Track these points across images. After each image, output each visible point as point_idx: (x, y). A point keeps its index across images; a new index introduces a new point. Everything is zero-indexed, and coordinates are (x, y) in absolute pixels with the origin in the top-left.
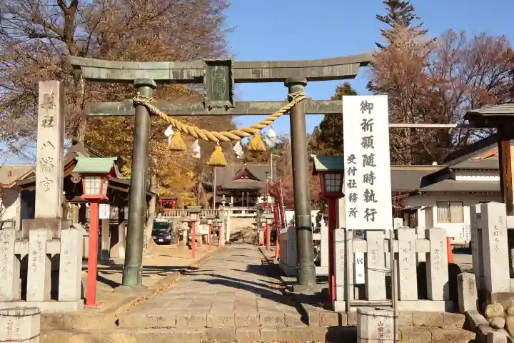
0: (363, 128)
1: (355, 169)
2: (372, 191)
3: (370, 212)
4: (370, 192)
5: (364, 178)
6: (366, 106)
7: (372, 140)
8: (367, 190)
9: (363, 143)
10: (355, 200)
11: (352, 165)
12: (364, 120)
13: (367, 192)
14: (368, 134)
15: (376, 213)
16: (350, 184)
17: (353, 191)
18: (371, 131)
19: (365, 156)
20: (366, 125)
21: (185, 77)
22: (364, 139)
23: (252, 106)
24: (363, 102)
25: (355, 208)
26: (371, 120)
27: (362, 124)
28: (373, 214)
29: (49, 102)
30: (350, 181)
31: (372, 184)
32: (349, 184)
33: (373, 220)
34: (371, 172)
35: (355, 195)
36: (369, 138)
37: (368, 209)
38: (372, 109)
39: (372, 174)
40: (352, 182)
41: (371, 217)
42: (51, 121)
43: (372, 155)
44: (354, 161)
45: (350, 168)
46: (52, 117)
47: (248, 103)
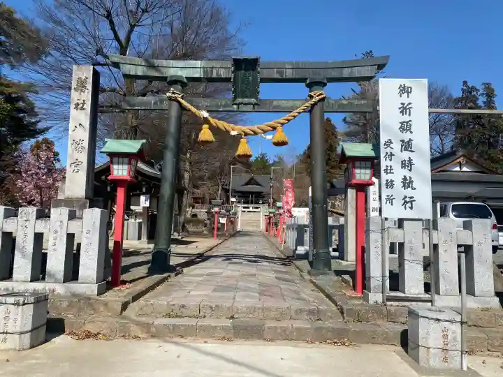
0: (401, 112)
1: (392, 155)
2: (410, 178)
3: (408, 200)
4: (408, 178)
5: (402, 164)
6: (404, 90)
7: (411, 125)
8: (405, 176)
9: (401, 128)
10: (392, 186)
11: (389, 150)
12: (402, 104)
13: (405, 178)
14: (406, 118)
15: (414, 201)
16: (387, 169)
17: (389, 177)
18: (409, 115)
19: (403, 141)
20: (404, 109)
21: (214, 75)
22: (402, 123)
23: (275, 103)
24: (401, 85)
25: (392, 196)
26: (410, 104)
27: (400, 108)
28: (411, 202)
29: (82, 85)
30: (387, 166)
31: (410, 170)
32: (386, 171)
33: (411, 208)
34: (410, 158)
35: (392, 181)
36: (407, 122)
37: (406, 197)
38: (410, 92)
39: (410, 160)
40: (389, 168)
41: (409, 205)
42: (83, 104)
43: (410, 140)
44: (391, 145)
45: (387, 153)
46: (84, 101)
47: (271, 101)
